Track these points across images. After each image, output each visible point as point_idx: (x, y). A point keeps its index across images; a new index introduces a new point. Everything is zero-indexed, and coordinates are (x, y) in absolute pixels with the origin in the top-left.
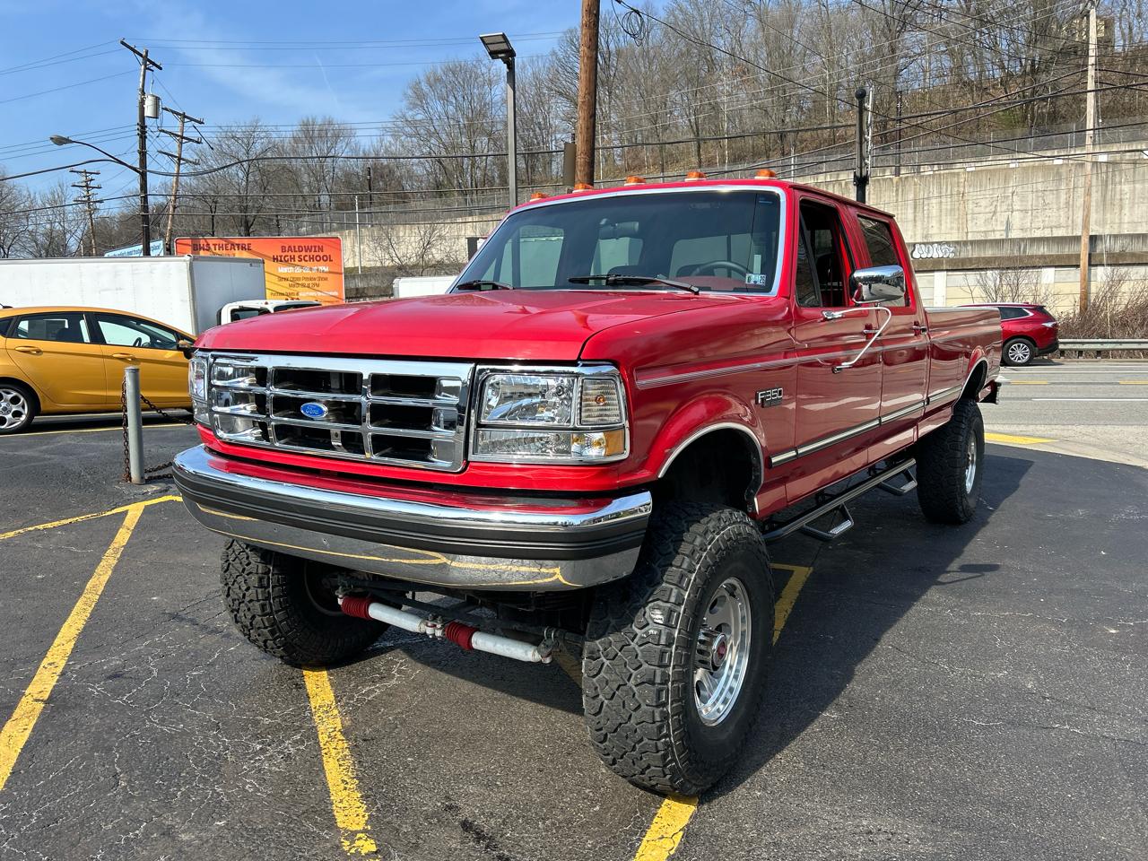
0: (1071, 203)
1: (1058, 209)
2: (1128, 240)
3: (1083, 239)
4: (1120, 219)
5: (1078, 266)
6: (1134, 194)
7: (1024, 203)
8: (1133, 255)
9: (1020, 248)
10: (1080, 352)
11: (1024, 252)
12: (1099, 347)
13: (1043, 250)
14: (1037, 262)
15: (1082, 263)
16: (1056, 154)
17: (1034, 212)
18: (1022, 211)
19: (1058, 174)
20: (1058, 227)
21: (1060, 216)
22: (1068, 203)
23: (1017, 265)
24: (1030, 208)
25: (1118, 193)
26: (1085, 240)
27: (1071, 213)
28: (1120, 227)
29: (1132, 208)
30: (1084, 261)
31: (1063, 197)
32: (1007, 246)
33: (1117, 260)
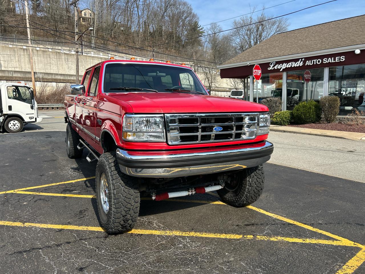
0: (20, 60)
1: (16, 62)
2: (44, 75)
3: (32, 73)
4: (35, 67)
5: (32, 81)
6: (38, 61)
7: (4, 58)
8: (46, 79)
9: (11, 74)
10: (53, 108)
11: (13, 75)
12: (58, 106)
13: (19, 75)
14: (18, 79)
15: (33, 80)
16: (9, 43)
17: (8, 62)
18: (4, 61)
19: (14, 50)
20: (17, 68)
21: (17, 64)
22: (18, 60)
23: (12, 79)
24: (6, 60)
25: (33, 59)
26: (33, 73)
27: (20, 64)
28: (35, 70)
29: (38, 64)
30: (33, 79)
31: (17, 58)
32: (7, 73)
33: (44, 80)
